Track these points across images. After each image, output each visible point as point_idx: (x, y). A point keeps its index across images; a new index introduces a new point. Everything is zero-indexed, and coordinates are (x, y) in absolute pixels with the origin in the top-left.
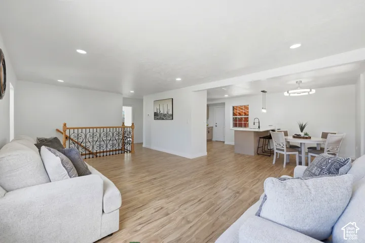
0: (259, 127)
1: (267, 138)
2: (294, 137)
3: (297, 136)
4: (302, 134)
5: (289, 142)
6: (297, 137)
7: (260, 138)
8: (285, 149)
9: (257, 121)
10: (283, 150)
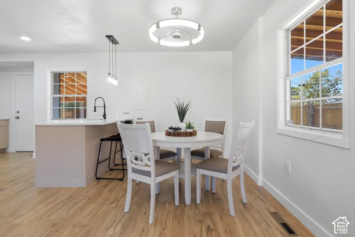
0: (105, 116)
1: (114, 140)
2: (168, 134)
3: (174, 132)
4: (183, 126)
5: (158, 147)
6: (174, 135)
7: (102, 140)
8: (152, 169)
9: (100, 103)
10: (148, 174)
